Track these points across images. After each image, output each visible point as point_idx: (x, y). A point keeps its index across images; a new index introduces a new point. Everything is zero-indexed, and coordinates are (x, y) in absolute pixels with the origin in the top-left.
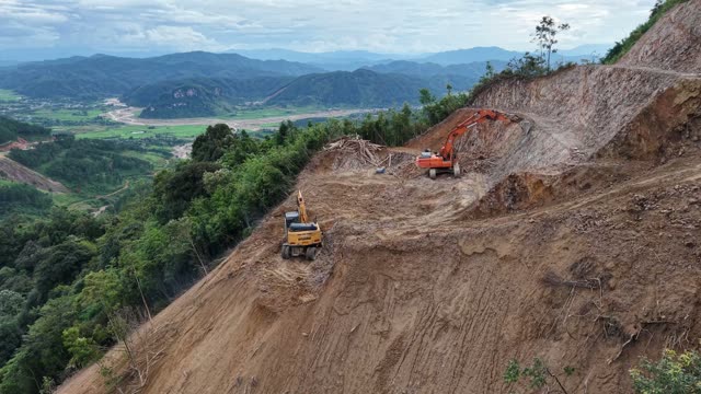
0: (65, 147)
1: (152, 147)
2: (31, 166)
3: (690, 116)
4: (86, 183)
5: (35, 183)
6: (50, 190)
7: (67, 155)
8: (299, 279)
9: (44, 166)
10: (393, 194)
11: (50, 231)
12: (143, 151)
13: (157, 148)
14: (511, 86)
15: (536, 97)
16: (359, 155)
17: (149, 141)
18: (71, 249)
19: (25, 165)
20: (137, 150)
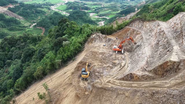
0: (22, 7)
1: (45, 6)
2: (14, 12)
3: (170, 68)
4: (29, 17)
5: (15, 17)
6: (20, 19)
7: (23, 9)
8: (85, 87)
9: (17, 12)
10: (107, 55)
11: (23, 38)
12: (43, 8)
13: (46, 6)
14: (139, 22)
15: (145, 27)
16: (100, 39)
17: (44, 4)
18: (30, 49)
19: (12, 12)
20: (41, 7)
